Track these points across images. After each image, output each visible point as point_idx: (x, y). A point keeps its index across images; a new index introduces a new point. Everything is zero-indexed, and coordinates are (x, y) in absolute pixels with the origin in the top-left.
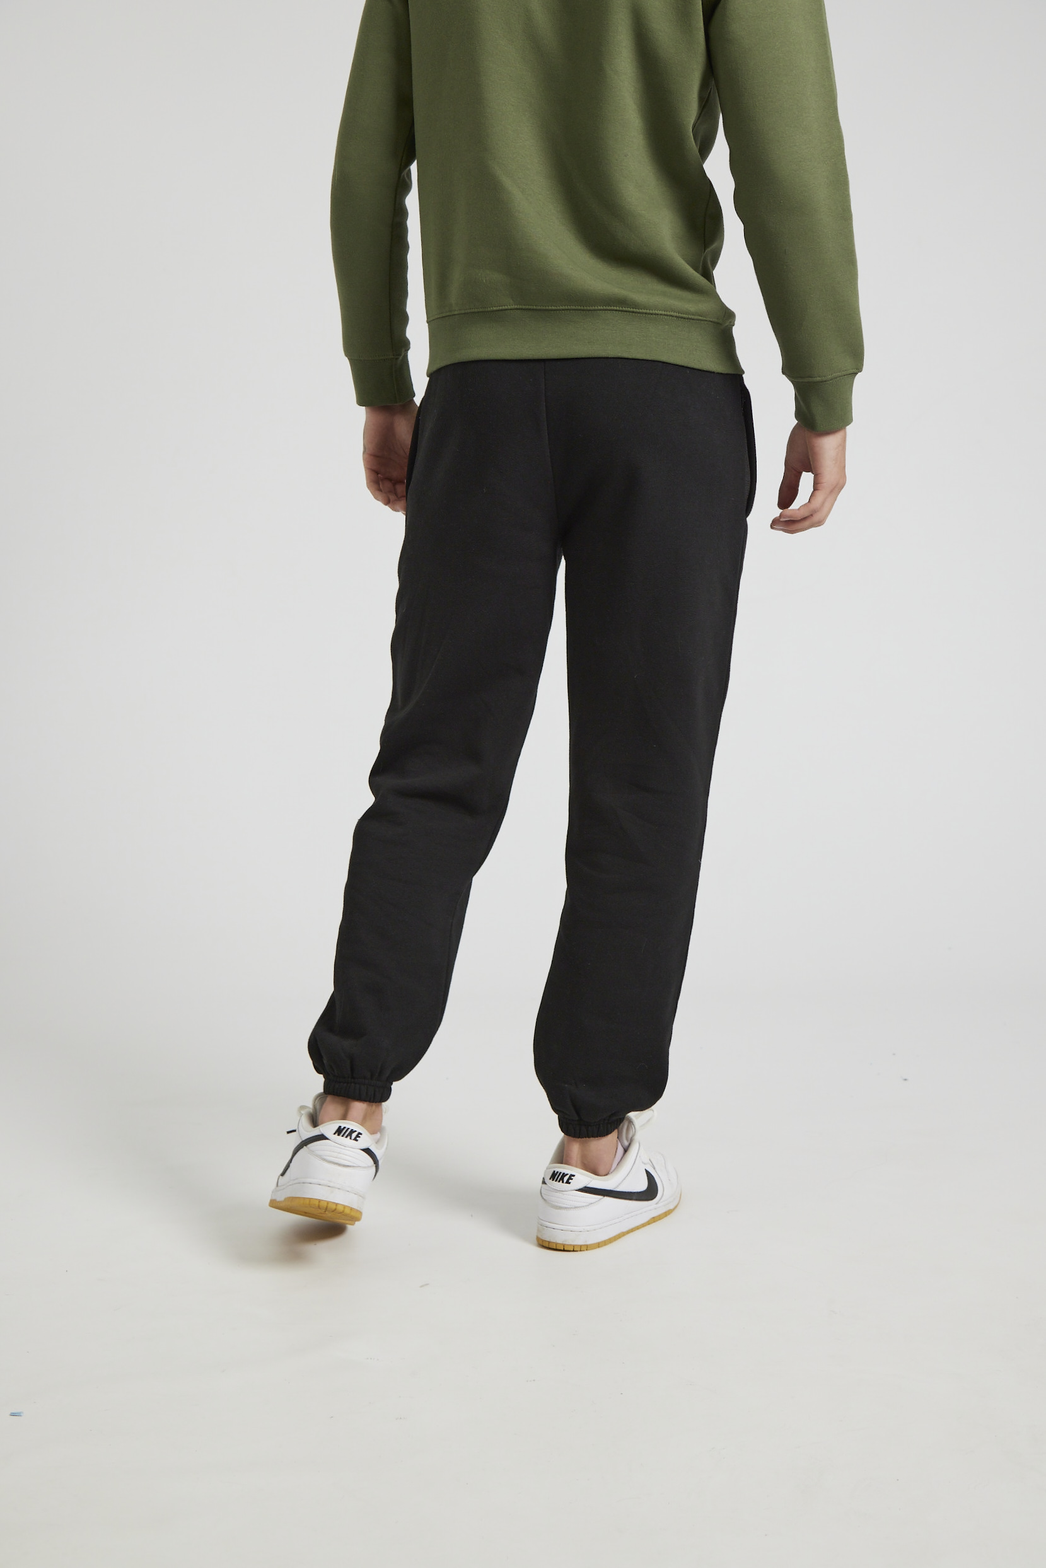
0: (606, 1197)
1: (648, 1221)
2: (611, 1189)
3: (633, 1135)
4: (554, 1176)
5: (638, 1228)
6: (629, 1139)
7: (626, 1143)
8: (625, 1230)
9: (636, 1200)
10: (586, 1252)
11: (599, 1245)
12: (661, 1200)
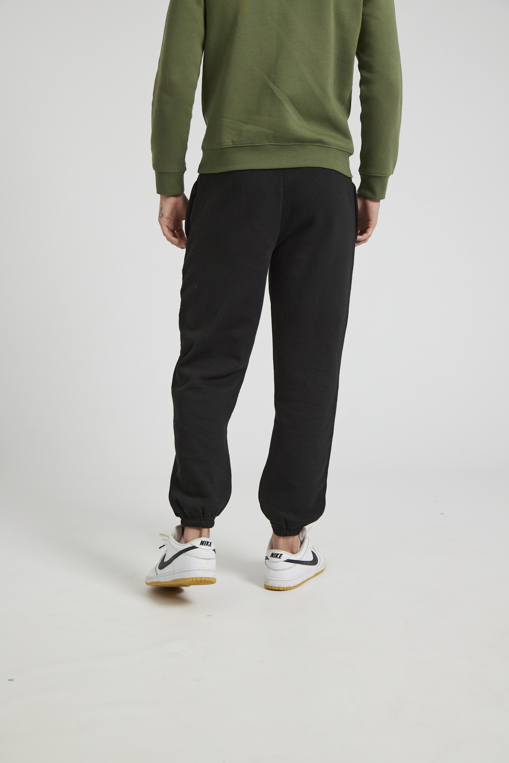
0: (297, 564)
1: (314, 575)
2: (299, 560)
3: (305, 535)
4: (272, 555)
5: (310, 579)
6: (303, 537)
7: (302, 539)
8: (305, 580)
9: (309, 565)
10: (289, 591)
11: (295, 587)
12: (320, 565)
